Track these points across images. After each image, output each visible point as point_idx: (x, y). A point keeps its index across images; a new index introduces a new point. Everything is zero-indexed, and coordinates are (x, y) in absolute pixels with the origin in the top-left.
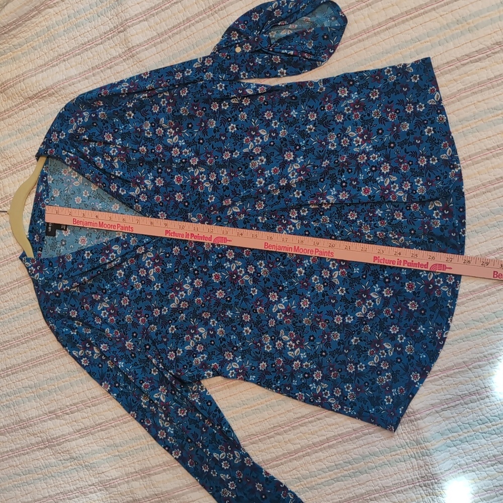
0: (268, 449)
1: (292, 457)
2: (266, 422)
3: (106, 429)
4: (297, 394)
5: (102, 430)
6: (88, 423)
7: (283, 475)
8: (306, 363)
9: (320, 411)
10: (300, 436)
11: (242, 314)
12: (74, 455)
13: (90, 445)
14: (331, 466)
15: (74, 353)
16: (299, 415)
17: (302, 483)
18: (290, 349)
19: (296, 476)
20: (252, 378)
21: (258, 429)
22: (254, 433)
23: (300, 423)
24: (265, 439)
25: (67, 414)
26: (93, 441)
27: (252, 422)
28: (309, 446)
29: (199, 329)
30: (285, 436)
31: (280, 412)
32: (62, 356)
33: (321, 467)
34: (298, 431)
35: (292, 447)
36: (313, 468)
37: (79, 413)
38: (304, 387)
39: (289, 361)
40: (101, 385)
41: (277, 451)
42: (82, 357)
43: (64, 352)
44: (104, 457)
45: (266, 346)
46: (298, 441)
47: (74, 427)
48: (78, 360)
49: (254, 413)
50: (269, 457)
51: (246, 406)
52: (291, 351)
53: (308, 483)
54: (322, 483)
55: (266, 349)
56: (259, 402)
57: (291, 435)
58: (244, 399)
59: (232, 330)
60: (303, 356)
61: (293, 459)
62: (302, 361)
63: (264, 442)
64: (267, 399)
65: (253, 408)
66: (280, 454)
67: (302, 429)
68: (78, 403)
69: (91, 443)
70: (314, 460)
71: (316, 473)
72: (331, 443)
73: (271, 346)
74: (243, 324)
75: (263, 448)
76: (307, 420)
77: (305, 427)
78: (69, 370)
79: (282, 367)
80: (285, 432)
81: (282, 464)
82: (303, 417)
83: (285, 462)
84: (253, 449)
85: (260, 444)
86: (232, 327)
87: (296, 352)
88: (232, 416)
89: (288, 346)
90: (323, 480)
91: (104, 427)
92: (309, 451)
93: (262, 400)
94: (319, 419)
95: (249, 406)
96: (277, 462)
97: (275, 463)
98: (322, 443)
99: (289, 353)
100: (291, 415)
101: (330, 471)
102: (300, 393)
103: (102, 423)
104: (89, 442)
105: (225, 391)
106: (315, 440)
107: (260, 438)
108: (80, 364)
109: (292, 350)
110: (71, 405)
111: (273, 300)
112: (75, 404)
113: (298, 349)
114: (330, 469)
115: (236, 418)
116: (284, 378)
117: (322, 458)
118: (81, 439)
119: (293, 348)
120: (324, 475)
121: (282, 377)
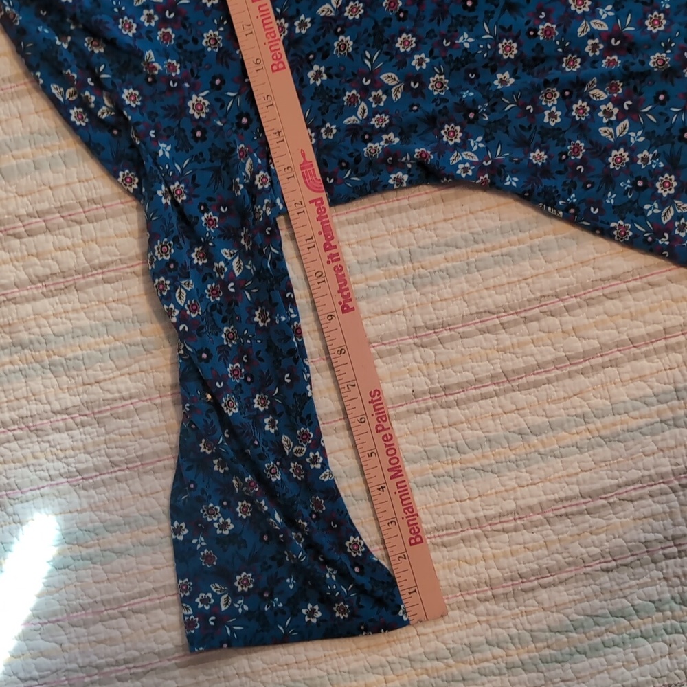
0: (520, 345)
1: (574, 368)
2: (523, 285)
3: (117, 279)
4: (613, 225)
5: (105, 281)
6: (70, 260)
7: (547, 406)
8: (646, 152)
9: (659, 266)
10: (603, 321)
11: (498, 39)
12: (25, 336)
13: (71, 315)
14: (665, 393)
15: (55, 89)
16: (608, 273)
17: (591, 426)
18: (605, 121)
19: (579, 411)
20: (512, 181)
21: (501, 299)
22: (492, 308)
23: (607, 291)
24: (516, 323)
25: (17, 236)
26: (78, 305)
27: (491, 282)
28: (619, 345)
29: (383, 77)
30: (567, 318)
31: (563, 264)
32: (19, 95)
33: (641, 393)
34: (600, 308)
35: (577, 345)
36: (621, 393)
37: (50, 237)
38: (630, 209)
39: (600, 150)
40: (116, 176)
41: (541, 352)
42: (72, 104)
43: (24, 85)
44: (103, 346)
45: (547, 112)
46: (594, 332)
47: (31, 270)
48: (61, 109)
49: (496, 263)
50: (520, 363)
51: (482, 246)
52: (608, 125)
53: (605, 427)
54: (640, 428)
55: (546, 120)
56: (514, 238)
57: (581, 318)
58: (479, 229)
59: (467, 79)
60: (636, 137)
61: (576, 371)
62: (633, 151)
63: (512, 330)
64: (534, 232)
65: (496, 252)
66: (549, 358)
67: (609, 304)
68: (49, 212)
69: (75, 310)
70: (627, 377)
71: (629, 406)
72: (673, 341)
73: (559, 113)
74: (495, 64)
75: (508, 343)
76: (623, 286)
77: (617, 302)
78: (35, 128)
79: (583, 162)
80: (567, 309)
81: (549, 381)
82: (615, 278)
83: (558, 378)
84: (484, 344)
85: (503, 335)
86: (468, 71)
87: (619, 128)
88: (443, 266)
89: (601, 114)
90: (642, 422)
91: (112, 274)
92: (619, 355)
93: (521, 235)
94: (651, 285)
95: (489, 245)
96: (538, 377)
97: (532, 378)
98: (652, 338)
99: (602, 129)
100: (588, 273)
101: (660, 402)
102: (621, 222)
103: (108, 264)
104: (69, 307)
105: (433, 208)
106: (636, 332)
107: (505, 319)
108: (66, 117)
109: (610, 124)
110: (29, 215)
111: (579, 12)
112: (39, 214)
113: (626, 122)
114: (662, 397)
115: (452, 271)
116: (584, 186)
117: (647, 372)
118: (46, 301)
119: (614, 118)
120: (645, 410)
121: (580, 184)
